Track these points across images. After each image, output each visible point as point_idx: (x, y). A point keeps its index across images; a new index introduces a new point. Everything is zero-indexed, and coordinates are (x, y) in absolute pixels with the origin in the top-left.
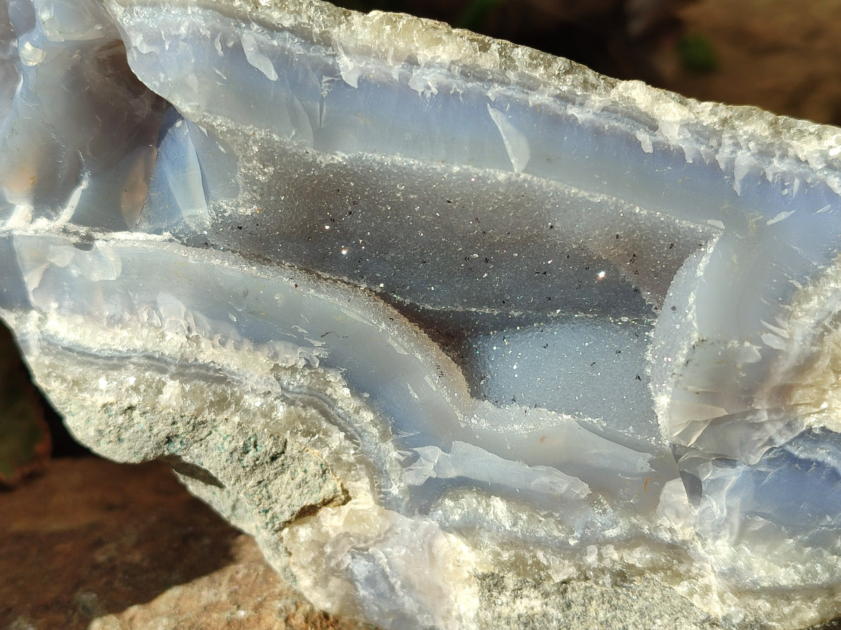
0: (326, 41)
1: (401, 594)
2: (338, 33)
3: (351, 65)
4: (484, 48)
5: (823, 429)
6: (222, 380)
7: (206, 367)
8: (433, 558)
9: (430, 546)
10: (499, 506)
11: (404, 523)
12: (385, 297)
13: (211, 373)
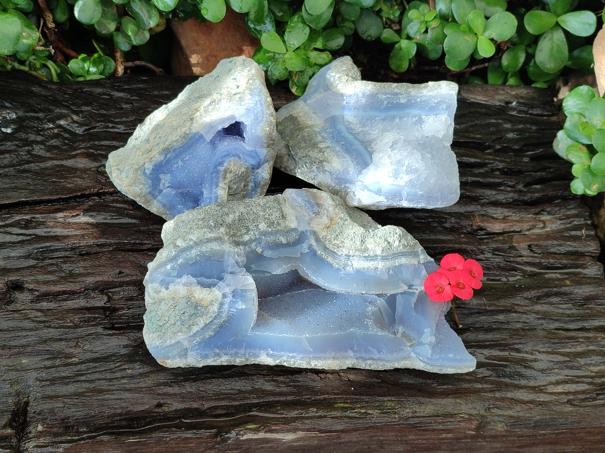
0: (357, 358)
1: (303, 204)
2: (355, 361)
3: (350, 354)
4: (315, 365)
5: (211, 288)
6: (365, 257)
7: (371, 260)
8: (297, 219)
9: (299, 222)
10: (284, 241)
11: (307, 228)
12: (325, 290)
13: (369, 259)
